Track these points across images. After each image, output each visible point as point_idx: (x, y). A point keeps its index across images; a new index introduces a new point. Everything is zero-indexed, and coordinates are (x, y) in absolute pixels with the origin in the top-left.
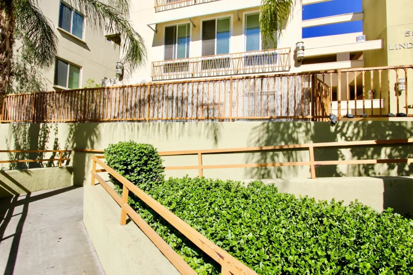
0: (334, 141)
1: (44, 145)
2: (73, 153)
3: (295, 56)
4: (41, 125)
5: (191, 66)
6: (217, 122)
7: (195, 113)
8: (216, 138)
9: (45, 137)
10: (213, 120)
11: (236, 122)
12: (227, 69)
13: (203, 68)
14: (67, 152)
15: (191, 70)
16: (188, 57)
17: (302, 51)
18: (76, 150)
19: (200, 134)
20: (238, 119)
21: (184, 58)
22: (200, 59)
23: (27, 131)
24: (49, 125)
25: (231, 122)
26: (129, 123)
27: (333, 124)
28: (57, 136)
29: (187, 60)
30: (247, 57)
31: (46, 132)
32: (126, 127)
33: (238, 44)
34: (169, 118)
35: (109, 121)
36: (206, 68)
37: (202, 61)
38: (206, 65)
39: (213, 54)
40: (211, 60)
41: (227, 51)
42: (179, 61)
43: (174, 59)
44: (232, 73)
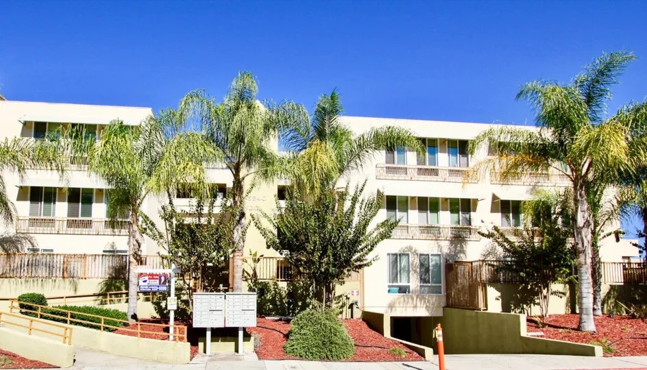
5: (57, 223)
6: (77, 280)
12: (89, 229)
13: (68, 226)
15: (57, 227)
16: (54, 215)
19: (65, 288)
21: (50, 215)
22: (66, 219)
26: (13, 279)
29: (53, 218)
30: (107, 221)
33: (99, 210)
36: (71, 227)
37: (68, 221)
38: (71, 224)
39: (78, 216)
40: (76, 221)
41: (90, 215)
42: (45, 218)
43: (40, 215)
44: (94, 233)
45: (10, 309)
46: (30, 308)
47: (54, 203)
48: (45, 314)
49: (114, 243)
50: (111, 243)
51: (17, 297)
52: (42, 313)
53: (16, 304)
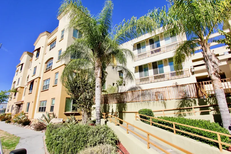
0: (206, 105)
1: (108, 111)
2: (118, 113)
3: (191, 71)
4: (107, 105)
5: (150, 78)
6: (165, 101)
7: (157, 98)
8: (165, 106)
9: (109, 108)
10: (163, 100)
11: (171, 100)
12: (164, 78)
13: (155, 79)
14: (117, 113)
15: (150, 80)
16: (148, 76)
17: (193, 69)
18: (119, 112)
19: (160, 105)
20: (172, 99)
21: (147, 76)
22: (153, 76)
23: (103, 107)
24: (110, 104)
25: (170, 100)
26: (136, 103)
27: (205, 99)
28: (113, 108)
29: (148, 77)
30: (171, 73)
31: (109, 107)
32: (135, 104)
33: (167, 69)
34: (149, 100)
35: (129, 102)
36: (156, 79)
37: (154, 76)
38: (156, 78)
39: (158, 74)
40: (157, 76)
41: (163, 72)
42: (145, 77)
43: (143, 77)
44: (167, 80)
45: (135, 118)
46: (145, 118)
47: (148, 71)
48: (155, 123)
49: (176, 83)
50: (175, 83)
51: (138, 111)
52: (153, 122)
53: (138, 115)
